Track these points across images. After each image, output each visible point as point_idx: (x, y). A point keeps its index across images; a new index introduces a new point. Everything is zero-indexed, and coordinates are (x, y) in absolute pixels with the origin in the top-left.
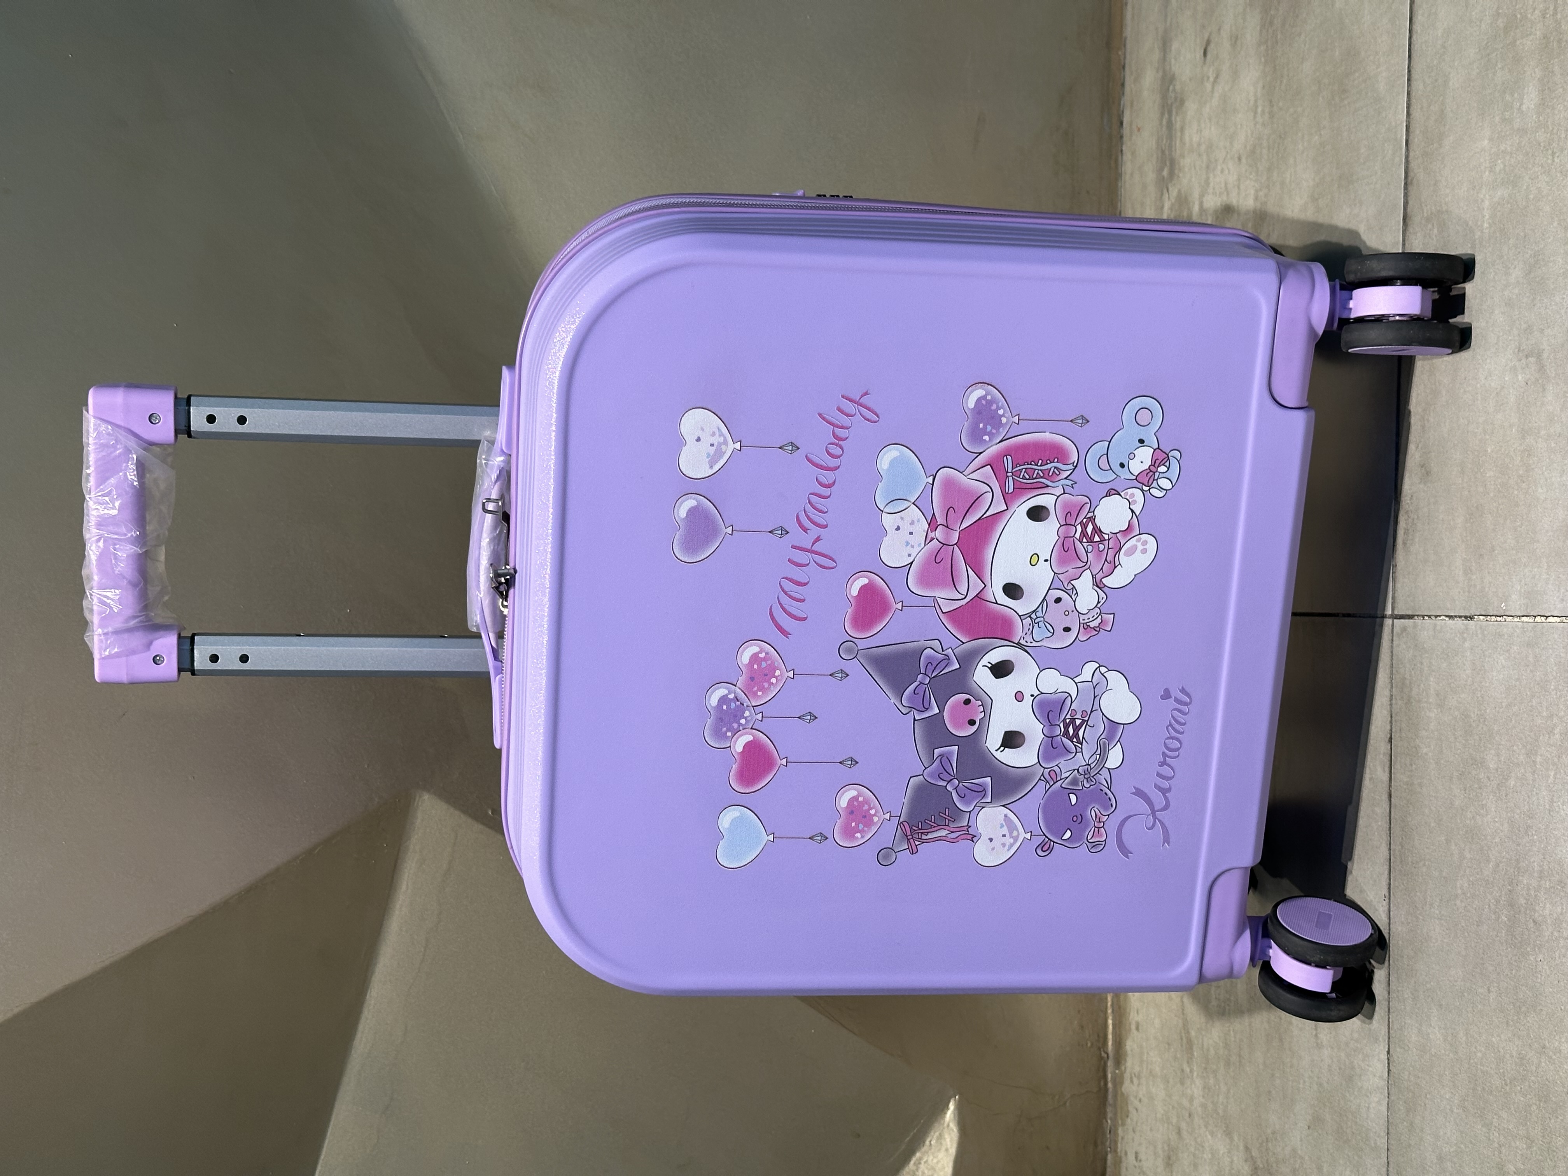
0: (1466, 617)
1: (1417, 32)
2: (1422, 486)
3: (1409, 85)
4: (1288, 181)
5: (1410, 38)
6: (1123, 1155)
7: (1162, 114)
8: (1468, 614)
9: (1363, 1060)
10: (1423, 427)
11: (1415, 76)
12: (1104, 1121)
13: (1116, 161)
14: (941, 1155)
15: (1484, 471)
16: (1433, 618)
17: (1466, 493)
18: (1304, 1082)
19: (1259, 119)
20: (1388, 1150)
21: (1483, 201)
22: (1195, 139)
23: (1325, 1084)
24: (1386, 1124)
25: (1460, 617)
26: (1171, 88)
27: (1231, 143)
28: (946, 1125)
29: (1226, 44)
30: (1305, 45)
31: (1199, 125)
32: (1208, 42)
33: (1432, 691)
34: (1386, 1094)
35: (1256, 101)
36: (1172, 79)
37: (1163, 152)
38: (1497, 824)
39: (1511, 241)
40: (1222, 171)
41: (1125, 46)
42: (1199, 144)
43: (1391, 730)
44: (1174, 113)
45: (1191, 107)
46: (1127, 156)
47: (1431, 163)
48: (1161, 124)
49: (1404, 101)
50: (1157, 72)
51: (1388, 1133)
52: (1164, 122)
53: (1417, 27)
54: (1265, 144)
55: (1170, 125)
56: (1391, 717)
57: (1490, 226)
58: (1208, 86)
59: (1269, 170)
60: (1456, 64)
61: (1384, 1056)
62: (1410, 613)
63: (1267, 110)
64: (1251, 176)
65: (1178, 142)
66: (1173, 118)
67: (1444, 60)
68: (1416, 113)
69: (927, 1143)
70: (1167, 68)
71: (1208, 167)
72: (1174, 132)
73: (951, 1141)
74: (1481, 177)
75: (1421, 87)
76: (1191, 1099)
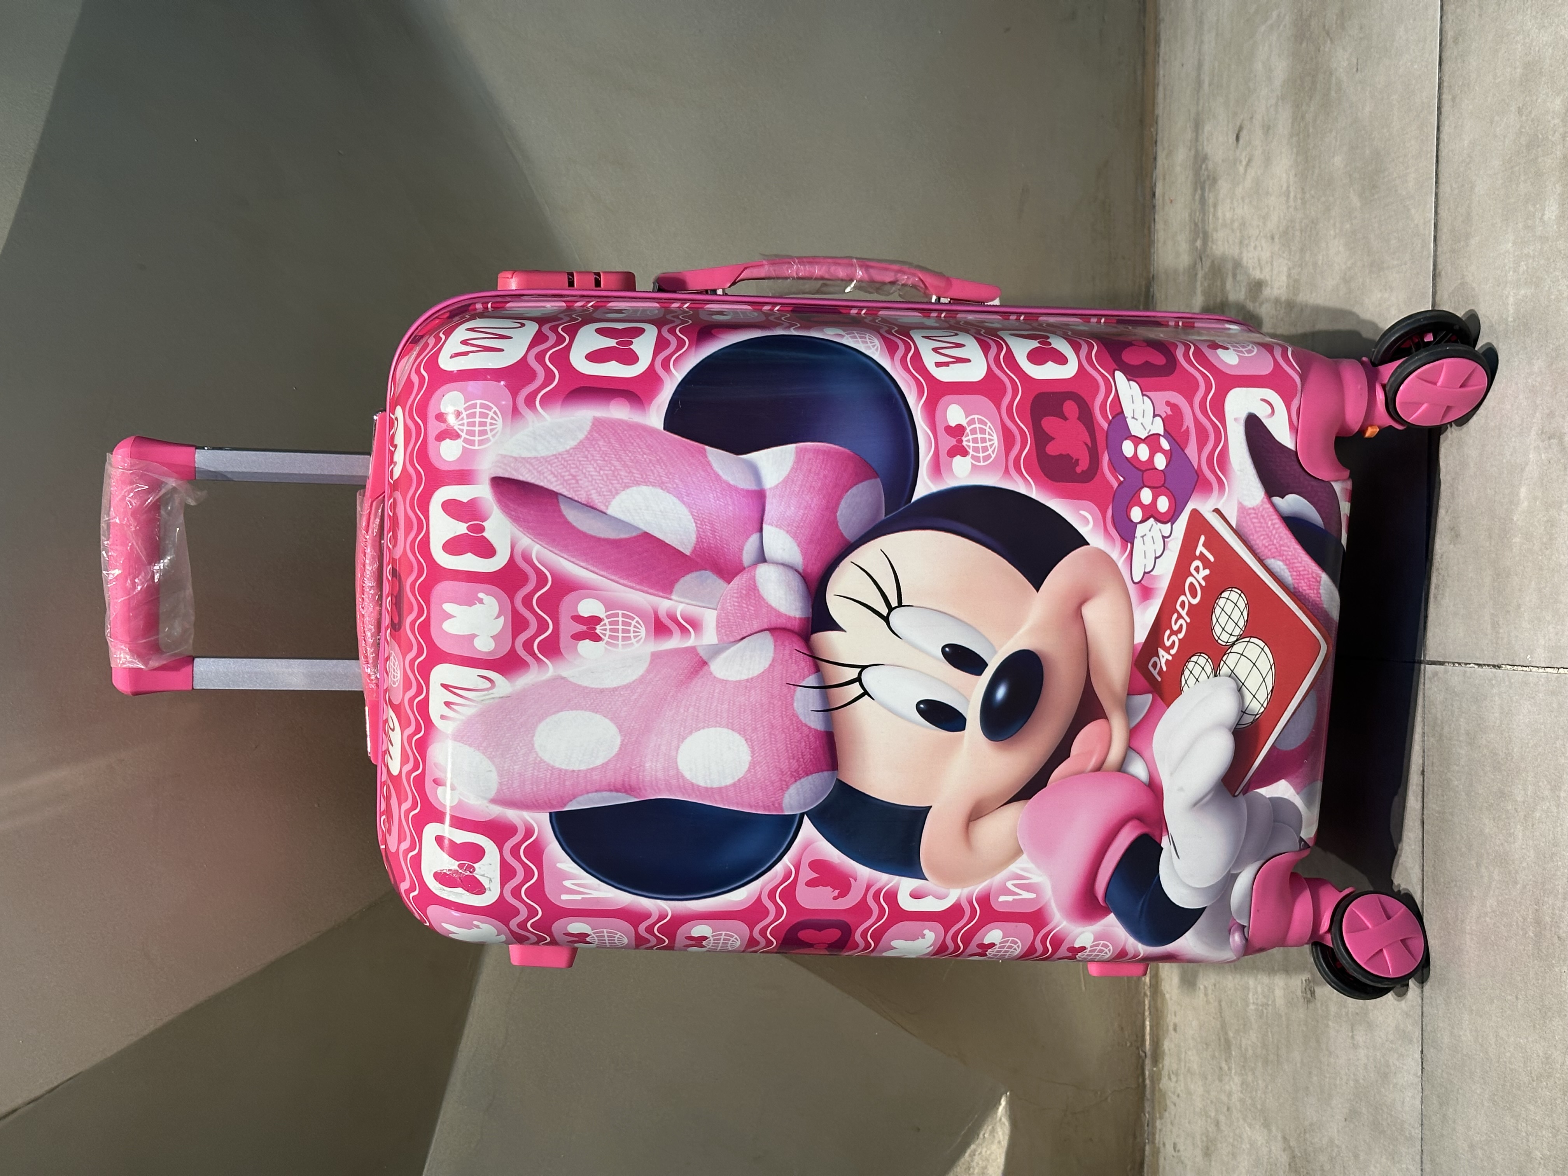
0: (1494, 666)
1: (1444, 141)
2: (1452, 546)
3: (1437, 187)
4: (1320, 263)
5: (1438, 145)
6: (1161, 1146)
7: (1195, 190)
8: (1496, 664)
9: (1398, 1060)
10: (1453, 494)
11: (1442, 180)
12: (1142, 1115)
13: (1149, 228)
14: (994, 1147)
15: (1510, 537)
16: (1463, 665)
17: (1494, 555)
18: (1341, 1079)
19: (1292, 203)
20: (1422, 1139)
21: (1507, 297)
22: (1228, 215)
23: (1361, 1081)
24: (1420, 1116)
25: (1488, 665)
26: (1204, 166)
27: (1264, 223)
28: (998, 1119)
29: (1259, 133)
30: (1336, 141)
31: (1232, 203)
32: (1241, 129)
33: (1463, 731)
34: (1420, 1090)
35: (1288, 187)
36: (1205, 158)
37: (1196, 225)
38: (1524, 851)
39: (1534, 335)
40: (1255, 248)
41: (1157, 123)
42: (1232, 221)
43: (1424, 764)
44: (1207, 190)
45: (1224, 185)
46: (1159, 226)
47: (1458, 258)
48: (1194, 199)
49: (1432, 201)
50: (1190, 150)
51: (1422, 1125)
52: (1197, 197)
53: (1444, 136)
54: (1297, 226)
55: (1203, 201)
56: (1424, 752)
57: (1514, 320)
58: (1241, 169)
59: (1302, 250)
60: (1481, 172)
61: (1418, 1056)
62: (1441, 659)
63: (1299, 196)
64: (1284, 255)
65: (1211, 216)
66: (1206, 194)
67: (1470, 169)
68: (1443, 213)
69: (981, 1136)
70: (1200, 148)
71: (1241, 243)
72: (1207, 207)
73: (1003, 1134)
74: (1506, 275)
75: (1448, 189)
76: (1230, 1095)
